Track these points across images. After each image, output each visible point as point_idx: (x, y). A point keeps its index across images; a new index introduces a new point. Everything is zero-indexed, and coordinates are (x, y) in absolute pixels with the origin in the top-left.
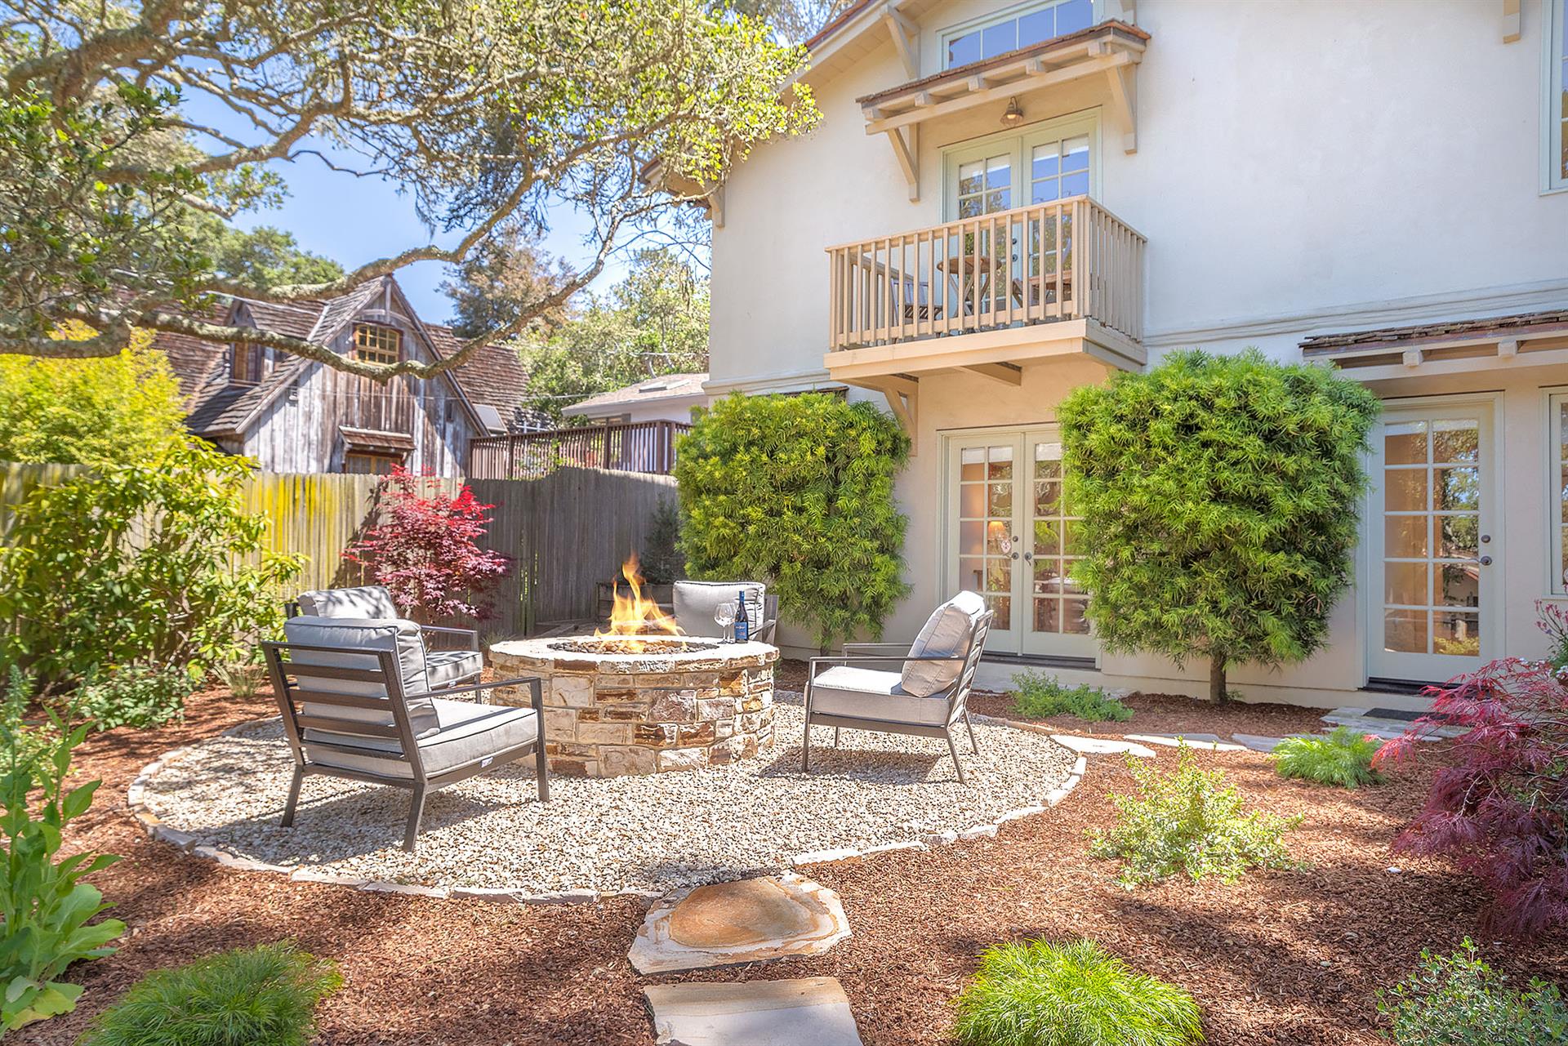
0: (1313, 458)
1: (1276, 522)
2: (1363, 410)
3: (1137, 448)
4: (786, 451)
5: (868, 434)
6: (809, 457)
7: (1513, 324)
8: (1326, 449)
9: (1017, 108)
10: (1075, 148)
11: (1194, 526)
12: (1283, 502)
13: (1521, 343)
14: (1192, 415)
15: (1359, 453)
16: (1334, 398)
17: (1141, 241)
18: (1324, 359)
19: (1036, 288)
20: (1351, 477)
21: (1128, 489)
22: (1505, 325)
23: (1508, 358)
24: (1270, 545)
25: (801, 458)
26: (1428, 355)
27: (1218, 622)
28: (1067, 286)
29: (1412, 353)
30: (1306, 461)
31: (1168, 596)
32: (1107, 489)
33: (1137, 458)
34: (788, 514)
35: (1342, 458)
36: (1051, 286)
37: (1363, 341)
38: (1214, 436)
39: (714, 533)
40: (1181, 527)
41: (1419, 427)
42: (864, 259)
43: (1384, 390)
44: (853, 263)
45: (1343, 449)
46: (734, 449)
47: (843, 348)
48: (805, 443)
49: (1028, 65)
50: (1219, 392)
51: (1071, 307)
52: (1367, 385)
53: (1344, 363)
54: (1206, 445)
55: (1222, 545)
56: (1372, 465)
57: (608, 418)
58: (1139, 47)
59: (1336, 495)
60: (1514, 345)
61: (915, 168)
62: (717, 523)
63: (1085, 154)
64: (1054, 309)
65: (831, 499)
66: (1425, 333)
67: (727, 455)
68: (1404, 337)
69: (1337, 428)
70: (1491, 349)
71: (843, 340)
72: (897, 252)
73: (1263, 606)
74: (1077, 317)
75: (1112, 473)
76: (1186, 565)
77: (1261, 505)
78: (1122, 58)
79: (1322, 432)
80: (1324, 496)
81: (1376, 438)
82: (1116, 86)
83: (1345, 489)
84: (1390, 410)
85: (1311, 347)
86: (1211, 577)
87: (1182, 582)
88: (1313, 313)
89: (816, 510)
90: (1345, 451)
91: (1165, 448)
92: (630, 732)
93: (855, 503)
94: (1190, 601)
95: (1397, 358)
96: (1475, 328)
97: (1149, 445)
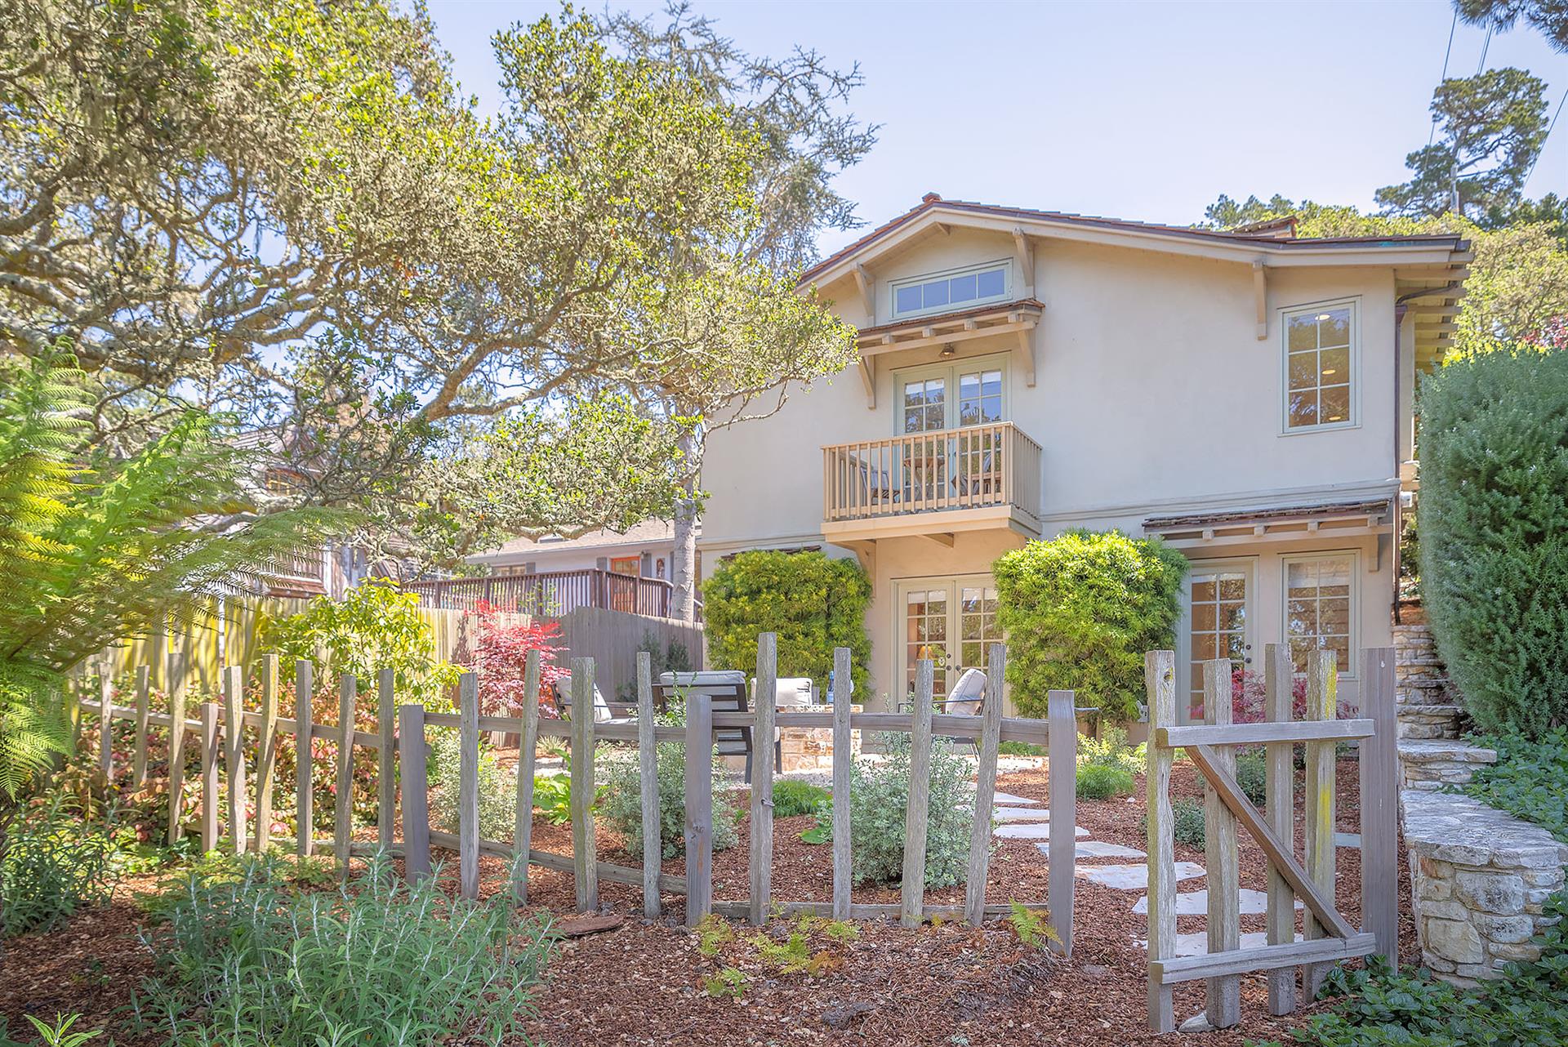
0: (1153, 596)
1: (1132, 634)
2: (1181, 568)
3: (1049, 590)
4: (796, 592)
5: (852, 581)
6: (815, 597)
7: (1262, 516)
8: (1159, 590)
9: (950, 348)
10: (990, 378)
11: (1084, 637)
12: (1136, 622)
13: (1266, 528)
14: (1083, 570)
15: (1177, 593)
16: (1164, 559)
17: (1039, 448)
18: (1157, 534)
19: (975, 482)
20: (1173, 608)
21: (1043, 614)
22: (1259, 516)
23: (1259, 536)
24: (1128, 648)
25: (810, 599)
26: (1216, 533)
27: (1097, 697)
28: (998, 481)
29: (1207, 532)
30: (1148, 598)
31: (1066, 682)
32: (1029, 616)
33: (1050, 596)
34: (800, 638)
35: (1168, 596)
36: (987, 481)
37: (1180, 523)
38: (1097, 582)
39: (744, 651)
40: (1077, 637)
41: (1213, 578)
42: (851, 457)
43: (1191, 554)
44: (842, 459)
45: (1169, 590)
46: (759, 591)
47: (835, 520)
48: (811, 587)
49: (967, 323)
50: (1098, 555)
51: (1001, 497)
52: (1182, 551)
53: (1167, 537)
54: (1091, 587)
55: (1098, 651)
56: (1185, 601)
57: (511, 567)
58: (1038, 313)
59: (1164, 617)
60: (1262, 528)
61: (874, 385)
62: (747, 644)
63: (998, 384)
64: (989, 498)
65: (828, 626)
66: (1216, 519)
67: (754, 594)
68: (1203, 521)
69: (1165, 578)
70: (1250, 531)
71: (836, 513)
72: (876, 452)
73: (1123, 686)
74: (1005, 504)
75: (1032, 607)
76: (1077, 663)
77: (1123, 623)
78: (1029, 325)
79: (1158, 580)
80: (1158, 619)
81: (1187, 585)
82: (1023, 340)
83: (1170, 615)
84: (1194, 566)
85: (1149, 526)
86: (1093, 669)
87: (1076, 672)
88: (1149, 503)
89: (821, 634)
90: (1170, 592)
91: (1067, 589)
92: (802, 746)
93: (845, 630)
94: (1080, 685)
95: (1199, 535)
96: (1243, 518)
97: (1057, 588)
